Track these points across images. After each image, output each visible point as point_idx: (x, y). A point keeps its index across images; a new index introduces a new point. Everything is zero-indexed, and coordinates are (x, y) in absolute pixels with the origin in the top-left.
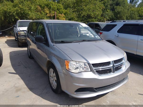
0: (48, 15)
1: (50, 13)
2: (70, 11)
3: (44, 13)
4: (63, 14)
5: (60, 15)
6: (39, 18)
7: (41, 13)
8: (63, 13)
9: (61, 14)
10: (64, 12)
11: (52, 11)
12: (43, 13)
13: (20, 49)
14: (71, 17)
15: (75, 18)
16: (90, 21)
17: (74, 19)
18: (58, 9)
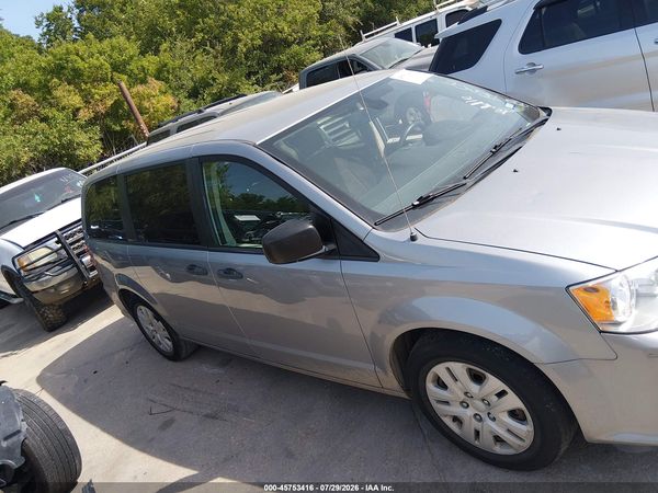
0: (85, 115)
1: (87, 102)
2: (178, 52)
3: (60, 116)
4: (151, 80)
5: (140, 88)
6: (46, 148)
7: (44, 119)
8: (149, 78)
9: (143, 81)
10: (152, 69)
11: (94, 87)
12: (56, 113)
13: (67, 340)
14: (192, 79)
15: (215, 74)
16: (284, 61)
17: (214, 79)
18: (116, 68)
